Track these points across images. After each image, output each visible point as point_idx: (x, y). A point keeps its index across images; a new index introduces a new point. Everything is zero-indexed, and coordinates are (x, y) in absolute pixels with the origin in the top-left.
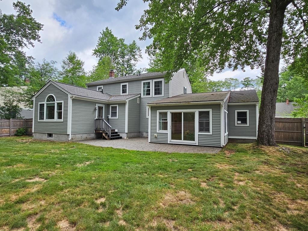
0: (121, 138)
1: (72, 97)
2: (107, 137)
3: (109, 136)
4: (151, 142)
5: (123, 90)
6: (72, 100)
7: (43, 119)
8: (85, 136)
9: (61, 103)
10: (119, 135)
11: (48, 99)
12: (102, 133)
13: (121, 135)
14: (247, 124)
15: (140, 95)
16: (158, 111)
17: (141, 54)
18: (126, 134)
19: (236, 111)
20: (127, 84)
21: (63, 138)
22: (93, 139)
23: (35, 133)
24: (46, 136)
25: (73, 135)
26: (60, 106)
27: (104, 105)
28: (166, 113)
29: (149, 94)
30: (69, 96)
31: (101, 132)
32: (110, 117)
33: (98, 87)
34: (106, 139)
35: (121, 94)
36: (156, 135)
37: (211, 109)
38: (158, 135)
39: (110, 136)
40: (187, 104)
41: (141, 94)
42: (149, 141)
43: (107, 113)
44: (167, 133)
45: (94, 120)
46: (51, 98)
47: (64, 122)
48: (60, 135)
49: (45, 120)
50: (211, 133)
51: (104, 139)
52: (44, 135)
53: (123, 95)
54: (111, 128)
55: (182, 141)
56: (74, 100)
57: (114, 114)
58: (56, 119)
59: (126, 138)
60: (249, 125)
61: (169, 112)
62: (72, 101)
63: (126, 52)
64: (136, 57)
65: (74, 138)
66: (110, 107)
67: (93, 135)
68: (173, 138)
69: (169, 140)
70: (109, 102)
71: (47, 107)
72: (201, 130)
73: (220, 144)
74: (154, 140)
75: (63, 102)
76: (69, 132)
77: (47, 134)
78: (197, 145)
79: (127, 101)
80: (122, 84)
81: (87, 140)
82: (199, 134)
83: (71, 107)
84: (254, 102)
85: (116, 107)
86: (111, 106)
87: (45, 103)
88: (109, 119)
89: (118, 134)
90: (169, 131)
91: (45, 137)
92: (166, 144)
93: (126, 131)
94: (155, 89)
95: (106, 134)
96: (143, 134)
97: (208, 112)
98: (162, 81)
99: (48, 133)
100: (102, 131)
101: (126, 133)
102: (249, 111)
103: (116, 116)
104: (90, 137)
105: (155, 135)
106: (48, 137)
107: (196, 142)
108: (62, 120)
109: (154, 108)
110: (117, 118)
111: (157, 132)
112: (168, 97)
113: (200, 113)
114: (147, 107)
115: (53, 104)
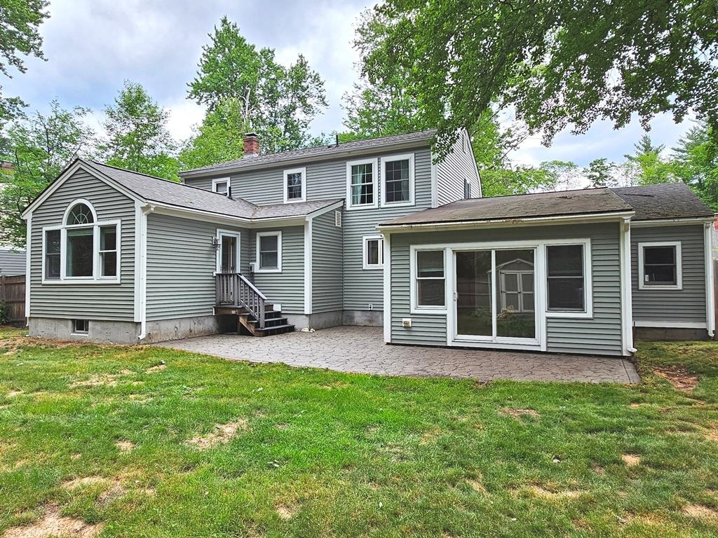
0: (292, 329)
1: (148, 207)
2: (252, 329)
3: (257, 325)
4: (394, 342)
5: (290, 189)
6: (148, 216)
7: (58, 276)
8: (185, 327)
9: (114, 227)
10: (285, 321)
11: (70, 215)
12: (236, 317)
13: (292, 321)
14: (676, 284)
15: (341, 204)
16: (413, 250)
17: (324, 94)
18: (307, 318)
19: (639, 244)
20: (303, 170)
21: (121, 334)
22: (209, 334)
23: (32, 320)
24: (67, 327)
25: (150, 325)
26: (109, 236)
27: (239, 233)
28: (439, 255)
29: (370, 200)
30: (139, 204)
31: (233, 312)
32: (257, 268)
33: (214, 182)
34: (250, 334)
35: (286, 201)
36: (409, 320)
37: (589, 239)
38: (414, 320)
39: (262, 324)
40: (510, 224)
41: (344, 199)
42: (387, 338)
43: (249, 256)
44: (445, 315)
45: (211, 278)
46: (81, 213)
47: (122, 286)
48: (110, 325)
49: (64, 278)
50: (589, 314)
51: (244, 333)
52: (62, 325)
53: (292, 204)
54: (264, 300)
55: (494, 340)
56: (152, 218)
57: (269, 259)
58: (97, 276)
59: (307, 330)
60: (683, 285)
61: (450, 251)
62: (148, 220)
63: (280, 87)
64: (309, 101)
65: (155, 332)
66: (256, 238)
67: (210, 324)
68: (462, 329)
69: (452, 336)
70: (253, 223)
71: (69, 239)
72: (553, 304)
73: (621, 346)
74: (403, 336)
75: (118, 222)
76: (140, 315)
77: (70, 323)
78: (543, 349)
79: (309, 219)
80: (287, 172)
81: (190, 336)
82: (548, 318)
83: (145, 239)
84: (697, 217)
85: (276, 237)
86: (259, 235)
87: (63, 227)
88: (253, 273)
89: (284, 317)
90: (450, 308)
91: (66, 332)
92: (441, 347)
93: (308, 310)
94: (386, 183)
95: (250, 318)
96: (352, 318)
97: (579, 249)
98: (408, 160)
99: (73, 320)
100: (235, 309)
101: (307, 315)
102: (682, 245)
103: (275, 265)
104: (201, 327)
105: (404, 320)
106: (74, 332)
107: (540, 341)
108: (116, 279)
109: (400, 240)
110: (280, 271)
111: (412, 312)
112: (429, 206)
113: (551, 250)
114: (364, 238)
115: (87, 232)
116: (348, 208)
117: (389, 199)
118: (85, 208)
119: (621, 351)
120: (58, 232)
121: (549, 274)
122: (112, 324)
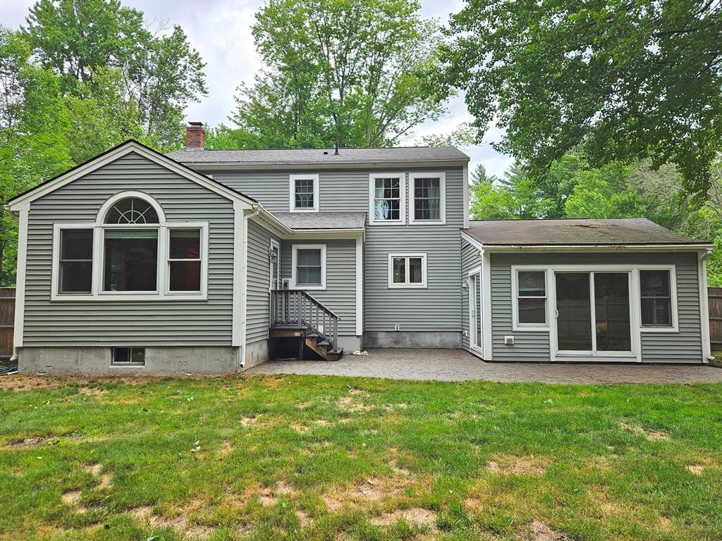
0: (340, 355)
2: (323, 353)
3: (329, 348)
4: (496, 359)
5: (298, 197)
7: (87, 289)
8: (256, 352)
10: (332, 346)
11: (112, 210)
12: (302, 339)
13: (342, 344)
16: (515, 270)
18: (359, 340)
20: (315, 177)
21: (210, 362)
22: (264, 361)
23: (27, 351)
24: (102, 358)
27: (278, 244)
28: (541, 275)
29: (396, 216)
30: (240, 205)
31: (297, 334)
32: (293, 284)
36: (512, 337)
37: (674, 266)
38: (517, 338)
40: (614, 249)
41: (367, 213)
42: (488, 356)
43: (282, 270)
44: (548, 332)
45: (267, 295)
46: (133, 210)
47: (210, 303)
48: (185, 352)
49: (100, 293)
50: (676, 329)
54: (338, 320)
55: (595, 354)
57: (310, 273)
58: (163, 290)
59: (357, 352)
61: (550, 271)
66: (292, 250)
67: (260, 351)
68: (563, 345)
69: (555, 353)
70: (294, 234)
71: (108, 243)
72: (646, 320)
73: (701, 355)
74: (506, 354)
75: (204, 225)
76: (239, 337)
78: (639, 360)
81: (258, 363)
82: (642, 333)
83: (246, 248)
86: (295, 247)
87: (97, 226)
90: (551, 325)
91: (104, 364)
92: (543, 362)
94: (415, 200)
95: (319, 340)
97: (666, 274)
98: (438, 179)
99: (112, 348)
100: (299, 330)
101: (358, 336)
103: (318, 281)
105: (506, 337)
106: (112, 363)
108: (201, 295)
109: (499, 260)
110: (324, 287)
111: (514, 330)
112: (461, 227)
113: (643, 274)
114: (390, 255)
115: (143, 234)
116: (371, 223)
117: (418, 216)
118: (141, 204)
119: (701, 359)
120: (90, 231)
121: (642, 295)
122: (190, 351)
